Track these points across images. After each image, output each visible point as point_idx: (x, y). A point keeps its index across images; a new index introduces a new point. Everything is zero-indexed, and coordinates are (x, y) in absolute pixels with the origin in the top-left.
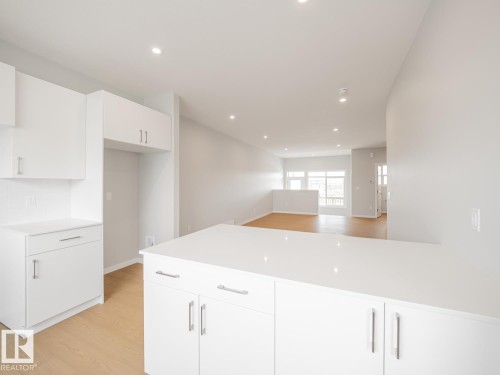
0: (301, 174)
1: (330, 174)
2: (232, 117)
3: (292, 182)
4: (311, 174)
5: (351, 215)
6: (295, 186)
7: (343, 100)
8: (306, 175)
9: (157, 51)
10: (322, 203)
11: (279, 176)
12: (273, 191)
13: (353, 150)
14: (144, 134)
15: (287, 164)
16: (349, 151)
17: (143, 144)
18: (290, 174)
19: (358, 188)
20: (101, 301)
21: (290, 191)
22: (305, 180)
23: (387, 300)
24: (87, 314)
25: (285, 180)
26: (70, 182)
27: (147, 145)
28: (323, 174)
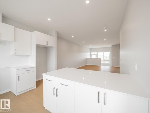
0: (96, 53)
1: (105, 53)
2: (73, 37)
3: (93, 55)
4: (99, 53)
5: (111, 66)
6: (94, 57)
7: (106, 30)
8: (97, 53)
9: (49, 19)
10: (102, 62)
11: (89, 54)
12: (87, 58)
13: (112, 45)
14: (47, 42)
15: (91, 50)
16: (111, 46)
17: (47, 45)
18: (93, 53)
19: (113, 57)
20: (35, 88)
21: (92, 58)
22: (97, 55)
23: (103, 89)
24: (32, 91)
25: (91, 55)
26: (28, 56)
27: (48, 45)
28: (103, 53)
